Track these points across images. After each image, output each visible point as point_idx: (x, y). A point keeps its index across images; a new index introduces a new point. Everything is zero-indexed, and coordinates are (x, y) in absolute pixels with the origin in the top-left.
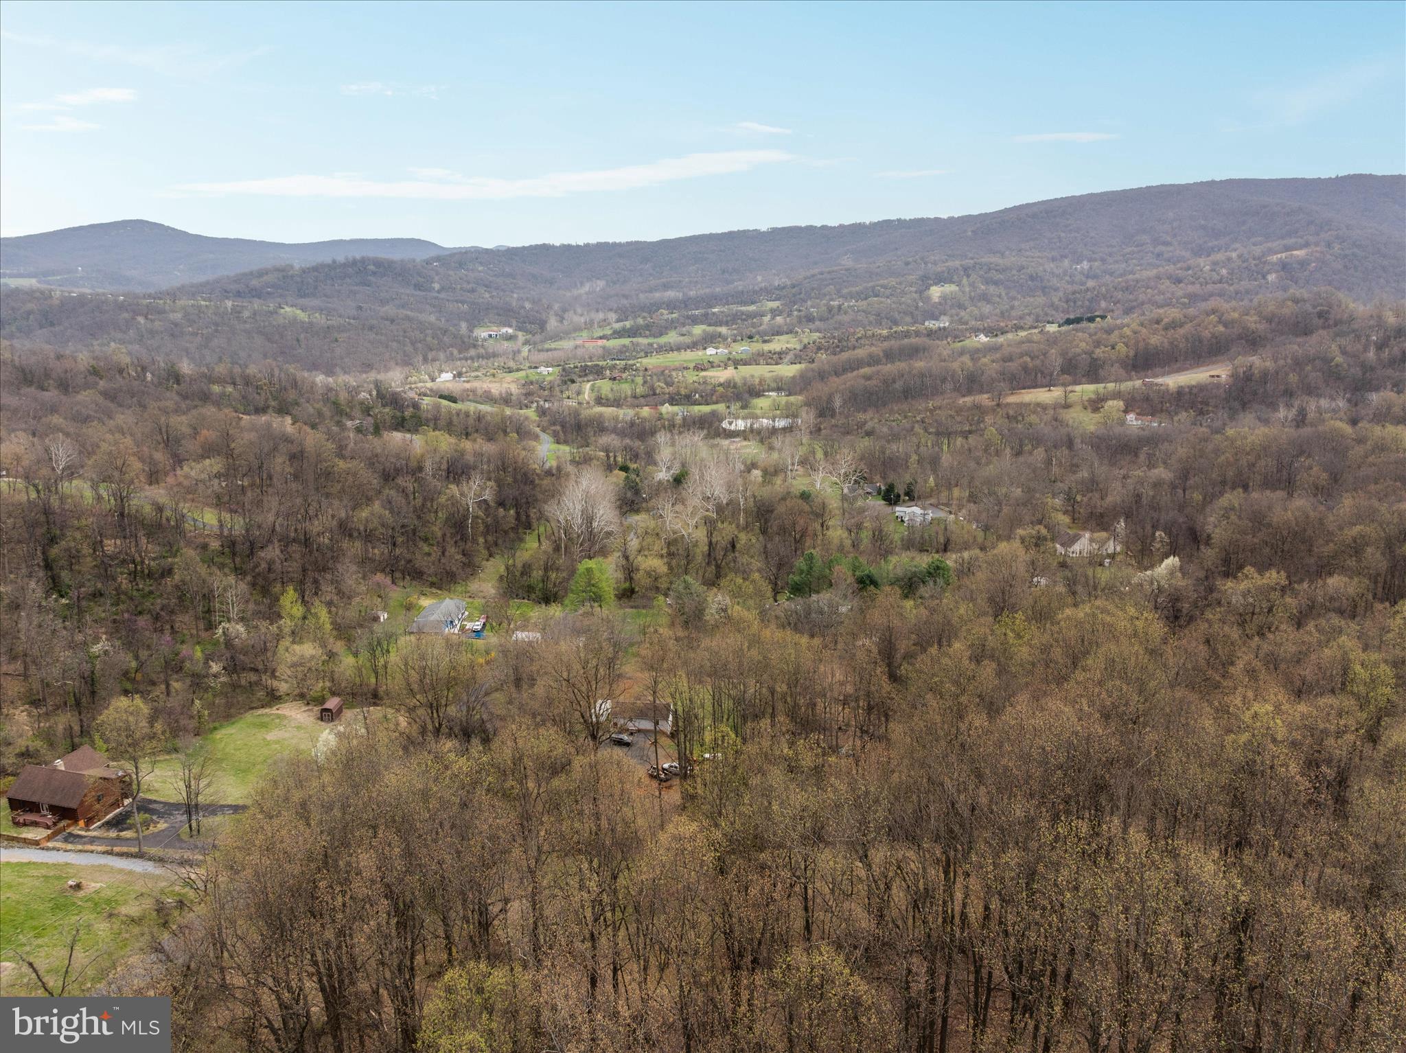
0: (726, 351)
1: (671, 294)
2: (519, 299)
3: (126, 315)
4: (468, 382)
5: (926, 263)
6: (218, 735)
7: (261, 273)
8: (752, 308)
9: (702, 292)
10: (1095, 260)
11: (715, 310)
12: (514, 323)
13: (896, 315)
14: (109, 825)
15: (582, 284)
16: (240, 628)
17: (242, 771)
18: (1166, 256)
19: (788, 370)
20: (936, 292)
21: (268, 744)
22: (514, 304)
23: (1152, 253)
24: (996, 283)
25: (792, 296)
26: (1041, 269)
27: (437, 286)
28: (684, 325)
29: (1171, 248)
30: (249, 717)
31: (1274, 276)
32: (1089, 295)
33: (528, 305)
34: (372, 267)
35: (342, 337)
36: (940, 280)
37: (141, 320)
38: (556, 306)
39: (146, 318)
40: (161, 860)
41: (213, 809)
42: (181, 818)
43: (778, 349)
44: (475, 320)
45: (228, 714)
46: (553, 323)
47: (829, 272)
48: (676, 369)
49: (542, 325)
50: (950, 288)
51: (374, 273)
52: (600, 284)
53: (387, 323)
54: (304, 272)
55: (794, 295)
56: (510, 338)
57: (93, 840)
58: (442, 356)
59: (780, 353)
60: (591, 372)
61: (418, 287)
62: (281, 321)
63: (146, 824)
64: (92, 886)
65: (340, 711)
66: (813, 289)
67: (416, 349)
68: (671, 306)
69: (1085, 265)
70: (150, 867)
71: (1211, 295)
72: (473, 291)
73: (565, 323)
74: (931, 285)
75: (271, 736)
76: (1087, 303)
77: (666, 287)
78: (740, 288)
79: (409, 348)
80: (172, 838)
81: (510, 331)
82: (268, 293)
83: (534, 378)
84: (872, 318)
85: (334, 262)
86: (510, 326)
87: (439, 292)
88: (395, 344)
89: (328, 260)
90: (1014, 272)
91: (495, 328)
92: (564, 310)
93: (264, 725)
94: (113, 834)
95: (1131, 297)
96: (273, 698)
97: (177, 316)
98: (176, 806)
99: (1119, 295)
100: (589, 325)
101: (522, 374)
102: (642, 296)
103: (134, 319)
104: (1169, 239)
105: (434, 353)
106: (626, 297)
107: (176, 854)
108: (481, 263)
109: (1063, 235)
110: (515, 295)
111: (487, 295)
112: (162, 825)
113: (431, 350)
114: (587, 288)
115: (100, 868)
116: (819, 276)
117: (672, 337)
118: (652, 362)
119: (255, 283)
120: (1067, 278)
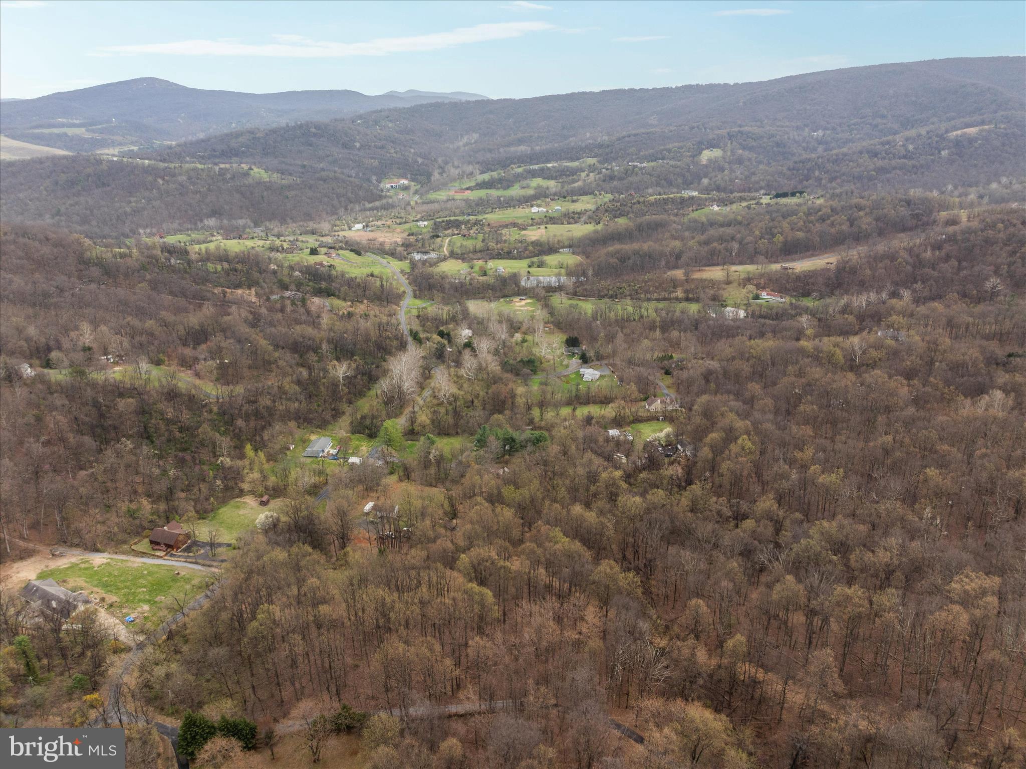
0: (545, 210)
1: (523, 148)
2: (415, 154)
3: (150, 178)
4: (372, 231)
5: (705, 129)
6: (220, 511)
7: (238, 135)
8: (575, 164)
9: (544, 147)
10: (828, 129)
11: (550, 165)
12: (409, 176)
13: (672, 177)
14: (185, 550)
15: (462, 136)
16: (228, 460)
17: (230, 528)
18: (880, 127)
19: (580, 230)
20: (707, 155)
21: (240, 516)
22: (410, 160)
23: (871, 124)
24: (751, 149)
25: (606, 153)
26: (786, 137)
27: (357, 145)
28: (526, 178)
29: (885, 121)
30: (233, 502)
31: (947, 151)
32: (809, 165)
33: (420, 160)
34: (313, 130)
35: (291, 194)
36: (711, 146)
37: (160, 181)
38: (440, 160)
39: (163, 179)
40: (203, 565)
41: (220, 545)
42: (208, 548)
43: (579, 210)
44: (382, 173)
45: (224, 502)
46: (436, 175)
47: (635, 135)
48: (506, 226)
49: (429, 175)
50: (717, 153)
51: (315, 135)
52: (476, 136)
53: (321, 182)
54: (267, 134)
55: (607, 154)
56: (406, 188)
57: (180, 556)
58: (357, 208)
59: (579, 214)
60: (453, 226)
61: (345, 146)
62: (250, 181)
63: (197, 551)
64: (182, 573)
65: (268, 501)
66: (621, 149)
67: (340, 202)
68: (521, 160)
69: (820, 133)
70: (200, 567)
71: (895, 168)
72: (382, 147)
73: (445, 175)
74: (703, 149)
75: (241, 512)
76: (806, 172)
77: (520, 142)
78: (573, 144)
79: (335, 202)
80: (205, 556)
81: (406, 182)
82: (243, 152)
83: (414, 230)
84: (654, 179)
85: (287, 126)
86: (406, 178)
87: (359, 149)
88: (326, 199)
89: (283, 125)
90: (765, 140)
91: (396, 180)
92: (446, 163)
93: (238, 507)
94: (186, 554)
95: (837, 168)
96: (242, 493)
97: (182, 178)
98: (207, 544)
99: (829, 166)
100: (461, 177)
101: (407, 226)
102: (501, 150)
103: (155, 180)
104: (885, 113)
105: (352, 205)
106: (490, 151)
107: (208, 563)
108: (391, 121)
109: (808, 107)
110: (412, 151)
111: (392, 151)
112: (202, 551)
113: (351, 202)
114: (465, 139)
115: (184, 567)
116: (627, 139)
117: (515, 191)
118: (494, 217)
119: (233, 143)
120: (804, 145)
